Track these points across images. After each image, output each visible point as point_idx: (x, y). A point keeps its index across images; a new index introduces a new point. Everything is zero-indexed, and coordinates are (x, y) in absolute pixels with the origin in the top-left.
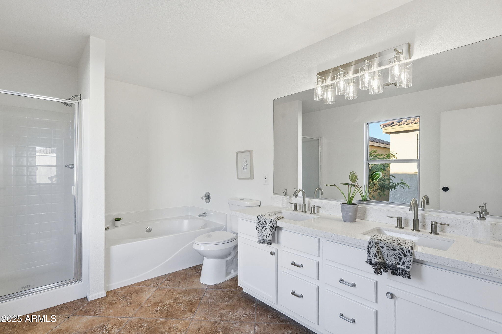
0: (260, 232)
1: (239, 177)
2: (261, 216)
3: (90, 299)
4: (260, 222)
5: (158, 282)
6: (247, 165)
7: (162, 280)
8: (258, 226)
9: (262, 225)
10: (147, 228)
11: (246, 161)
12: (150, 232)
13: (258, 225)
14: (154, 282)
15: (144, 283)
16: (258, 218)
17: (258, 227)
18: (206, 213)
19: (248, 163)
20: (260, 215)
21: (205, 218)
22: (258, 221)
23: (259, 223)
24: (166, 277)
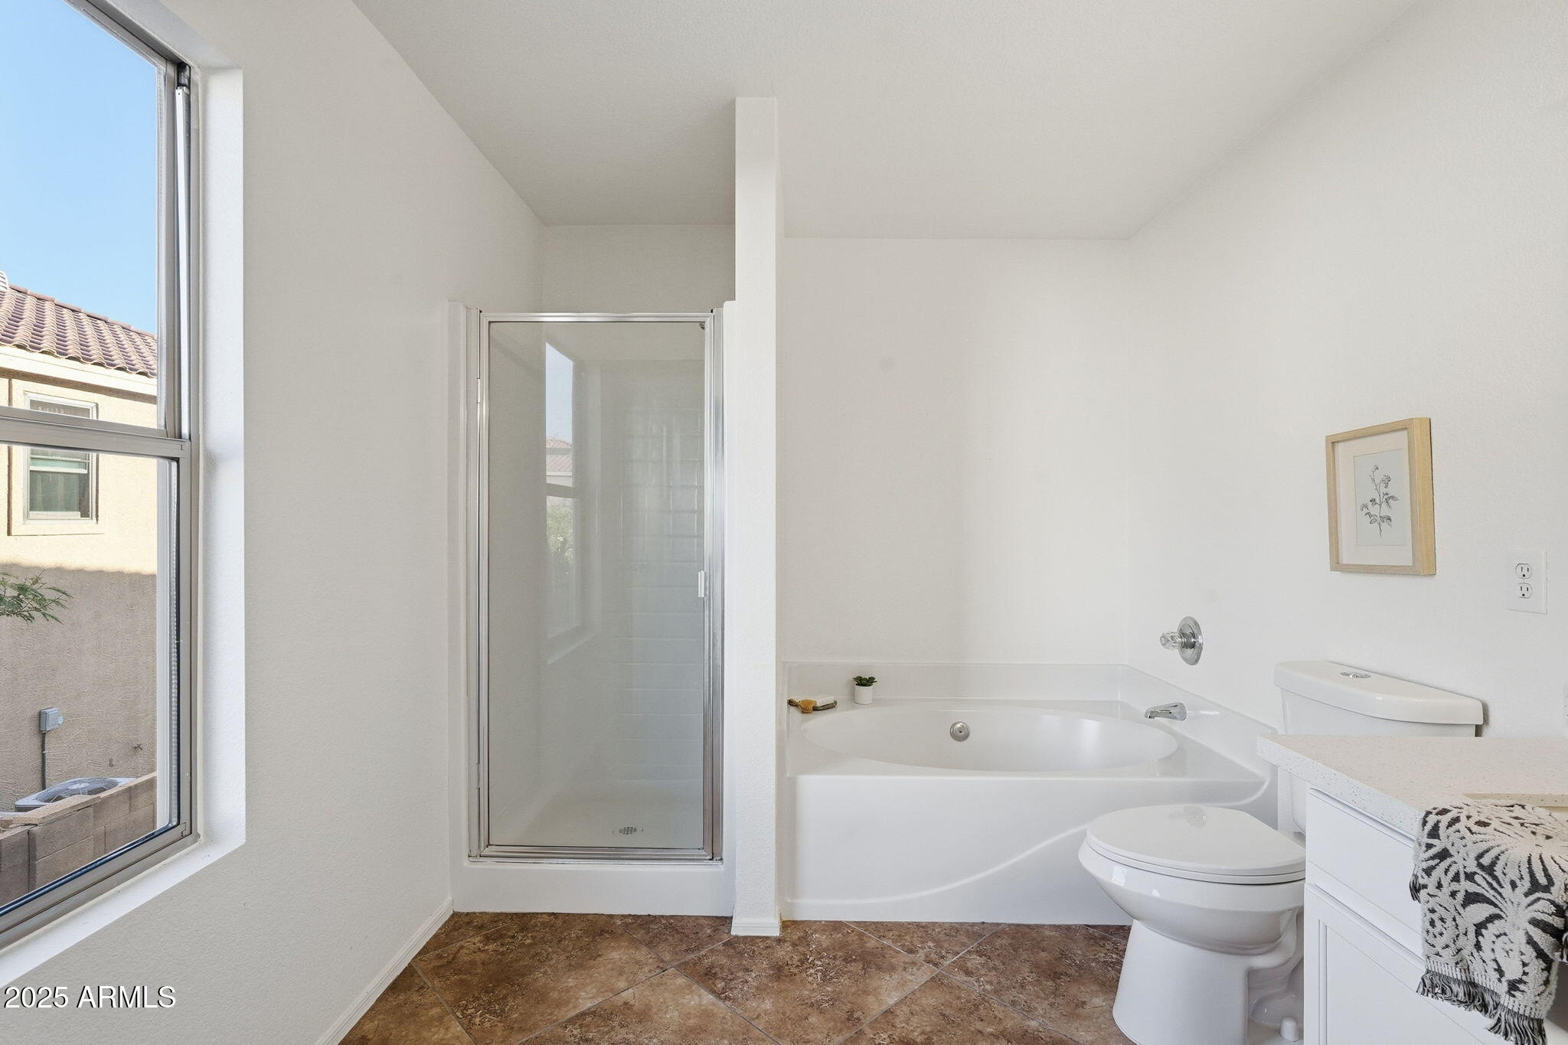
0: (1438, 923)
1: (1345, 559)
2: (1457, 820)
3: (738, 929)
4: (1444, 855)
5: (946, 945)
6: (1389, 499)
7: (964, 945)
8: (1431, 882)
9: (1456, 878)
10: (955, 724)
11: (1387, 480)
12: (965, 742)
13: (1428, 872)
14: (933, 940)
15: (900, 931)
16: (1429, 827)
17: (1425, 887)
18: (1182, 704)
19: (1401, 487)
20: (1444, 812)
21: (1177, 726)
22: (1429, 846)
23: (1432, 863)
24: (981, 936)
